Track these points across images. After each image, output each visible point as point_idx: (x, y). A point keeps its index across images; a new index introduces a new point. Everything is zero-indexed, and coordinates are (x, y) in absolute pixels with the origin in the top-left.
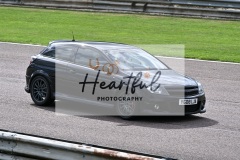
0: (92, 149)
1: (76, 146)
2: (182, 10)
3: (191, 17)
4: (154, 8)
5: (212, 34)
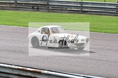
1: (10, 66)
5: (65, 19)
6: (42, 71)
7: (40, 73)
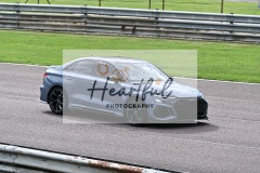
0: (87, 161)
1: (72, 158)
3: (176, 38)
4: (142, 31)
6: (145, 171)
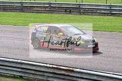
0: (51, 66)
2: (84, 12)
5: (96, 21)
6: (75, 70)
7: (73, 71)
